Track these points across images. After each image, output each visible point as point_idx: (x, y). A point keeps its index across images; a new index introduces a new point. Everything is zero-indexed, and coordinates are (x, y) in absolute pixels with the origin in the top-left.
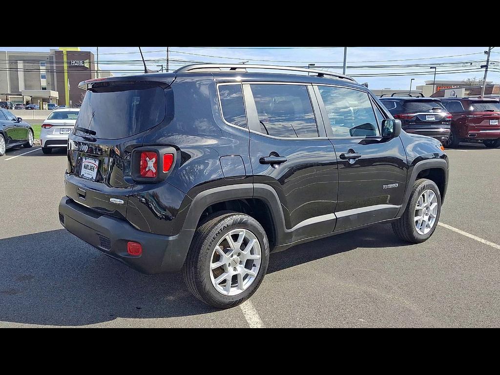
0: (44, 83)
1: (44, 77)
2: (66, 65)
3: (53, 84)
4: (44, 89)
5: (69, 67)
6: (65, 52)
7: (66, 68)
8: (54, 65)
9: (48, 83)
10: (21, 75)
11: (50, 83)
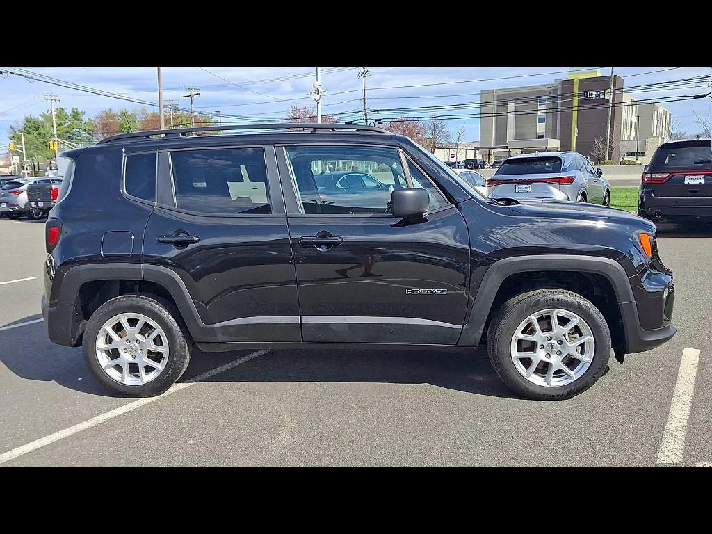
0: (541, 128)
1: (542, 120)
2: (576, 99)
3: (555, 130)
4: (541, 137)
5: (581, 101)
6: (576, 81)
7: (575, 104)
8: (559, 101)
9: (547, 129)
10: (511, 120)
11: (551, 128)
